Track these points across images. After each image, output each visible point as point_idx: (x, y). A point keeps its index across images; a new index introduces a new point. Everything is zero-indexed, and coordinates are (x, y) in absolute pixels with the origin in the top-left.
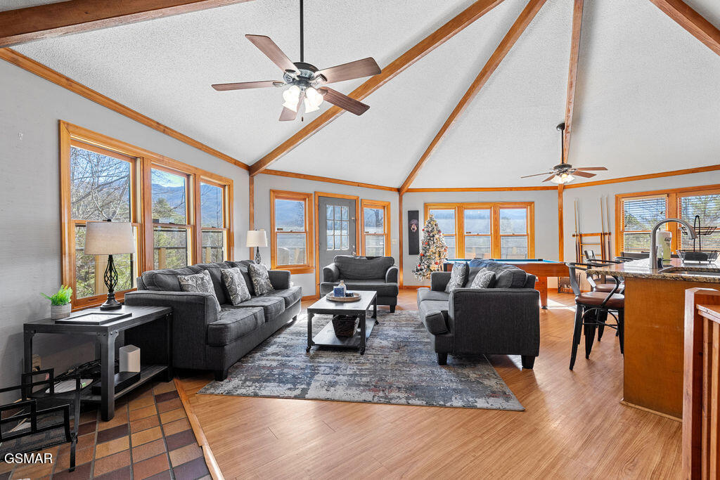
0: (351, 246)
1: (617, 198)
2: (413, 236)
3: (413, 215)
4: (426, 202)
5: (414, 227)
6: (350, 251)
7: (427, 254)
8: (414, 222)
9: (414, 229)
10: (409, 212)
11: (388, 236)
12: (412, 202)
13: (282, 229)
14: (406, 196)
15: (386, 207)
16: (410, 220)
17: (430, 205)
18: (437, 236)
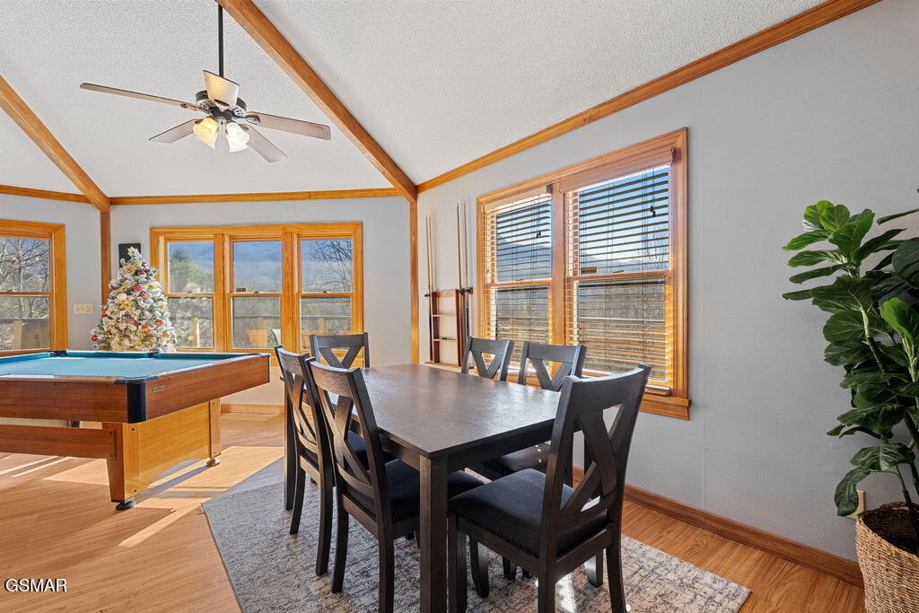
1: (479, 204)
4: (154, 225)
10: (120, 245)
12: (126, 226)
14: (116, 215)
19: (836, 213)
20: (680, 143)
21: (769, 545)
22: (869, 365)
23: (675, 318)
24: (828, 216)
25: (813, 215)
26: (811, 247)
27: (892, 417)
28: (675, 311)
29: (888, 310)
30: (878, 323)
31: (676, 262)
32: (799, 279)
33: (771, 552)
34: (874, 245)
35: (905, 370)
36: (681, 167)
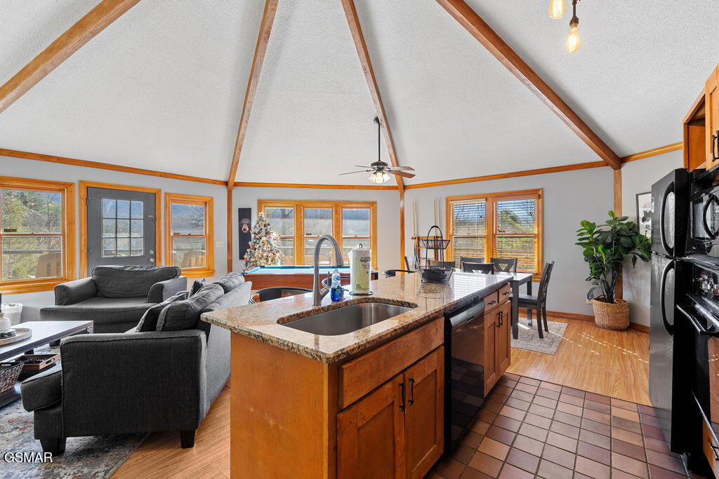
0: (146, 251)
1: (447, 201)
2: (245, 238)
3: (245, 213)
4: (260, 198)
5: (245, 227)
6: (146, 257)
7: (252, 260)
8: (245, 221)
9: (245, 230)
10: (239, 209)
11: (210, 238)
12: (243, 199)
13: (15, 230)
14: (236, 192)
15: (208, 203)
16: (240, 219)
17: (265, 203)
18: (264, 239)
19: (588, 223)
20: (540, 193)
21: (568, 316)
22: (595, 261)
23: (538, 250)
24: (586, 224)
25: (583, 224)
26: (582, 231)
27: (601, 273)
28: (538, 247)
29: (600, 248)
30: (597, 251)
31: (538, 231)
32: (580, 240)
33: (569, 318)
34: (596, 232)
35: (603, 262)
36: (540, 200)
